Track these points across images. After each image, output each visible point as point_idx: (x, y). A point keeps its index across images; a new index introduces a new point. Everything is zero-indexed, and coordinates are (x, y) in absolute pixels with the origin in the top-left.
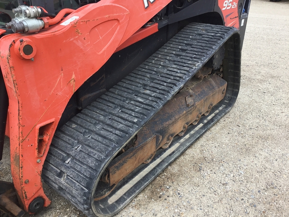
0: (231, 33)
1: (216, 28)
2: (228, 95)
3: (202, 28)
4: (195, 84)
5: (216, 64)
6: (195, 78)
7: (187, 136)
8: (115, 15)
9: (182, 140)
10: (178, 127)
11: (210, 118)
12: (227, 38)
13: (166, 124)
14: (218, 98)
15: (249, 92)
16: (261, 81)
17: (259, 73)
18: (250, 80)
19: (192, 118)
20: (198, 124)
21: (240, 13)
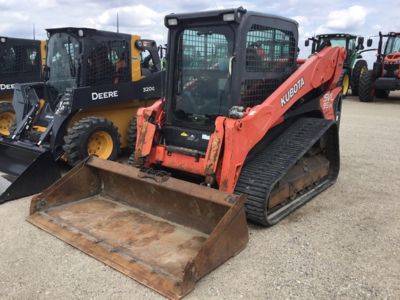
0: (332, 123)
1: (320, 120)
2: (331, 172)
3: (310, 120)
4: (307, 160)
5: (322, 145)
6: (307, 155)
7: (305, 195)
8: (270, 111)
9: (302, 197)
10: (300, 186)
11: (319, 186)
12: (329, 126)
13: (293, 180)
14: (324, 173)
15: (347, 174)
16: (356, 167)
17: (355, 161)
18: (347, 166)
19: (308, 182)
20: (312, 189)
21: (335, 111)
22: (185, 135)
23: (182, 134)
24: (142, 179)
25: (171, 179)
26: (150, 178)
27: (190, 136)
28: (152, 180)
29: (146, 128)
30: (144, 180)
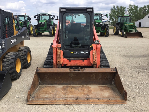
22: (73, 53)
23: (71, 53)
24: (73, 72)
25: (85, 69)
26: (76, 70)
27: (75, 53)
28: (78, 71)
29: (60, 52)
30: (74, 72)
